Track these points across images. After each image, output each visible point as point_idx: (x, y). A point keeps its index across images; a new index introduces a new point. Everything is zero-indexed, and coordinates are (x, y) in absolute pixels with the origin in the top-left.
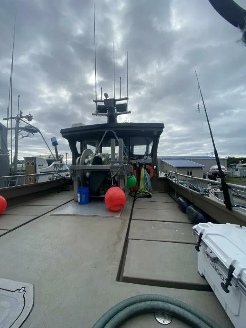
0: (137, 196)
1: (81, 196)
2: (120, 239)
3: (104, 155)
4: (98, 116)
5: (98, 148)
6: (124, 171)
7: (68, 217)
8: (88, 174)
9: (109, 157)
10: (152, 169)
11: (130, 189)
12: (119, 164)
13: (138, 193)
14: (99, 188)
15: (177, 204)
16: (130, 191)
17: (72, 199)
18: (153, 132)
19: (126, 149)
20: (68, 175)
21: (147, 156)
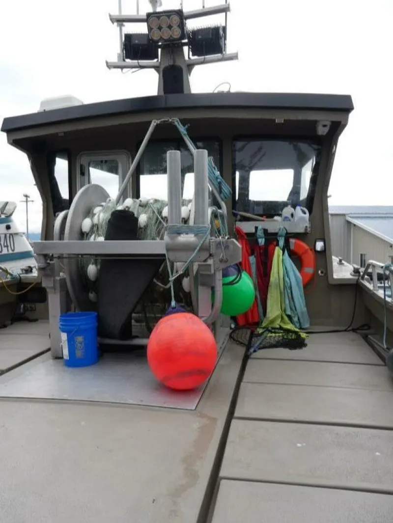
0: (257, 342)
1: (70, 341)
2: (193, 476)
3: (144, 206)
4: (125, 70)
5: (125, 180)
6: (210, 262)
7: (31, 406)
8: (92, 269)
9: (160, 213)
10: (310, 252)
11: (234, 319)
12: (196, 235)
13: (260, 331)
14: (131, 313)
15: (386, 368)
16: (233, 326)
17: (44, 348)
18: (314, 123)
19: (220, 183)
20: (29, 270)
21: (294, 207)
